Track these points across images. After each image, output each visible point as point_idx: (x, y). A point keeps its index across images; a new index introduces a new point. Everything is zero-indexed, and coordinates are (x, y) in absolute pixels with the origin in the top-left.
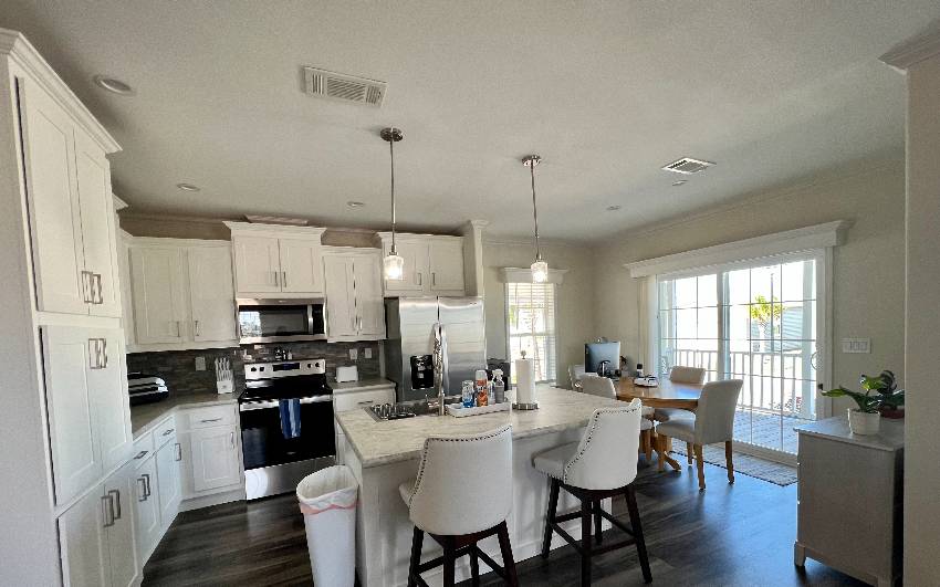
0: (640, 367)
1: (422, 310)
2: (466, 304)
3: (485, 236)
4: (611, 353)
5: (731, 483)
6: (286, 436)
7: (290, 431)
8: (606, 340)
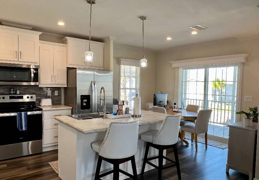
0: (175, 104)
1: (87, 75)
2: (106, 73)
3: (114, 44)
4: (164, 98)
5: (206, 149)
6: (20, 130)
7: (22, 127)
8: (162, 93)
